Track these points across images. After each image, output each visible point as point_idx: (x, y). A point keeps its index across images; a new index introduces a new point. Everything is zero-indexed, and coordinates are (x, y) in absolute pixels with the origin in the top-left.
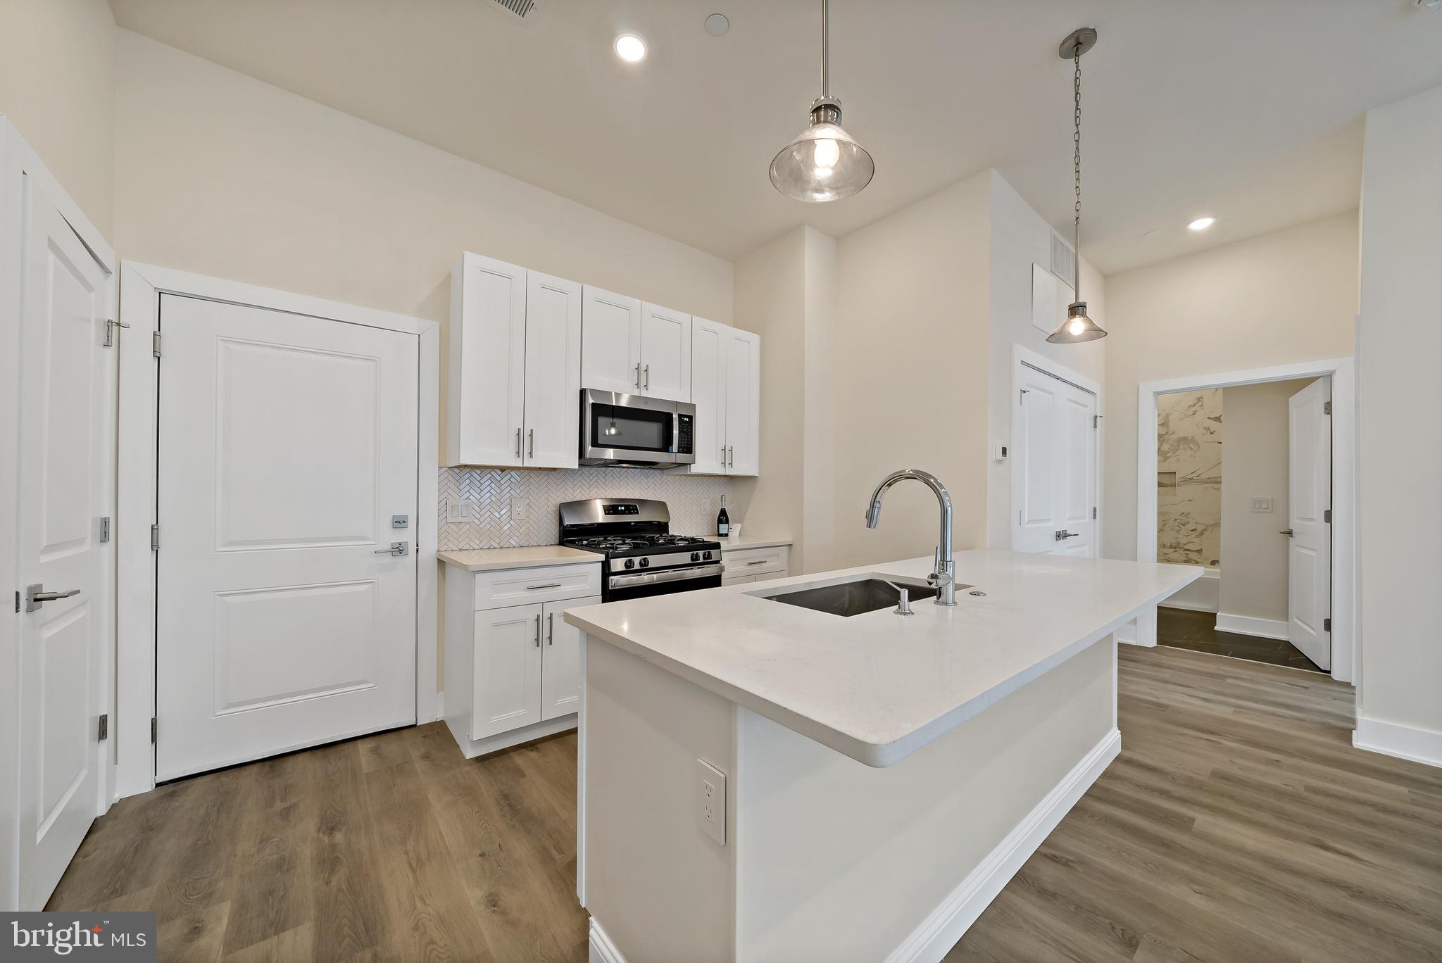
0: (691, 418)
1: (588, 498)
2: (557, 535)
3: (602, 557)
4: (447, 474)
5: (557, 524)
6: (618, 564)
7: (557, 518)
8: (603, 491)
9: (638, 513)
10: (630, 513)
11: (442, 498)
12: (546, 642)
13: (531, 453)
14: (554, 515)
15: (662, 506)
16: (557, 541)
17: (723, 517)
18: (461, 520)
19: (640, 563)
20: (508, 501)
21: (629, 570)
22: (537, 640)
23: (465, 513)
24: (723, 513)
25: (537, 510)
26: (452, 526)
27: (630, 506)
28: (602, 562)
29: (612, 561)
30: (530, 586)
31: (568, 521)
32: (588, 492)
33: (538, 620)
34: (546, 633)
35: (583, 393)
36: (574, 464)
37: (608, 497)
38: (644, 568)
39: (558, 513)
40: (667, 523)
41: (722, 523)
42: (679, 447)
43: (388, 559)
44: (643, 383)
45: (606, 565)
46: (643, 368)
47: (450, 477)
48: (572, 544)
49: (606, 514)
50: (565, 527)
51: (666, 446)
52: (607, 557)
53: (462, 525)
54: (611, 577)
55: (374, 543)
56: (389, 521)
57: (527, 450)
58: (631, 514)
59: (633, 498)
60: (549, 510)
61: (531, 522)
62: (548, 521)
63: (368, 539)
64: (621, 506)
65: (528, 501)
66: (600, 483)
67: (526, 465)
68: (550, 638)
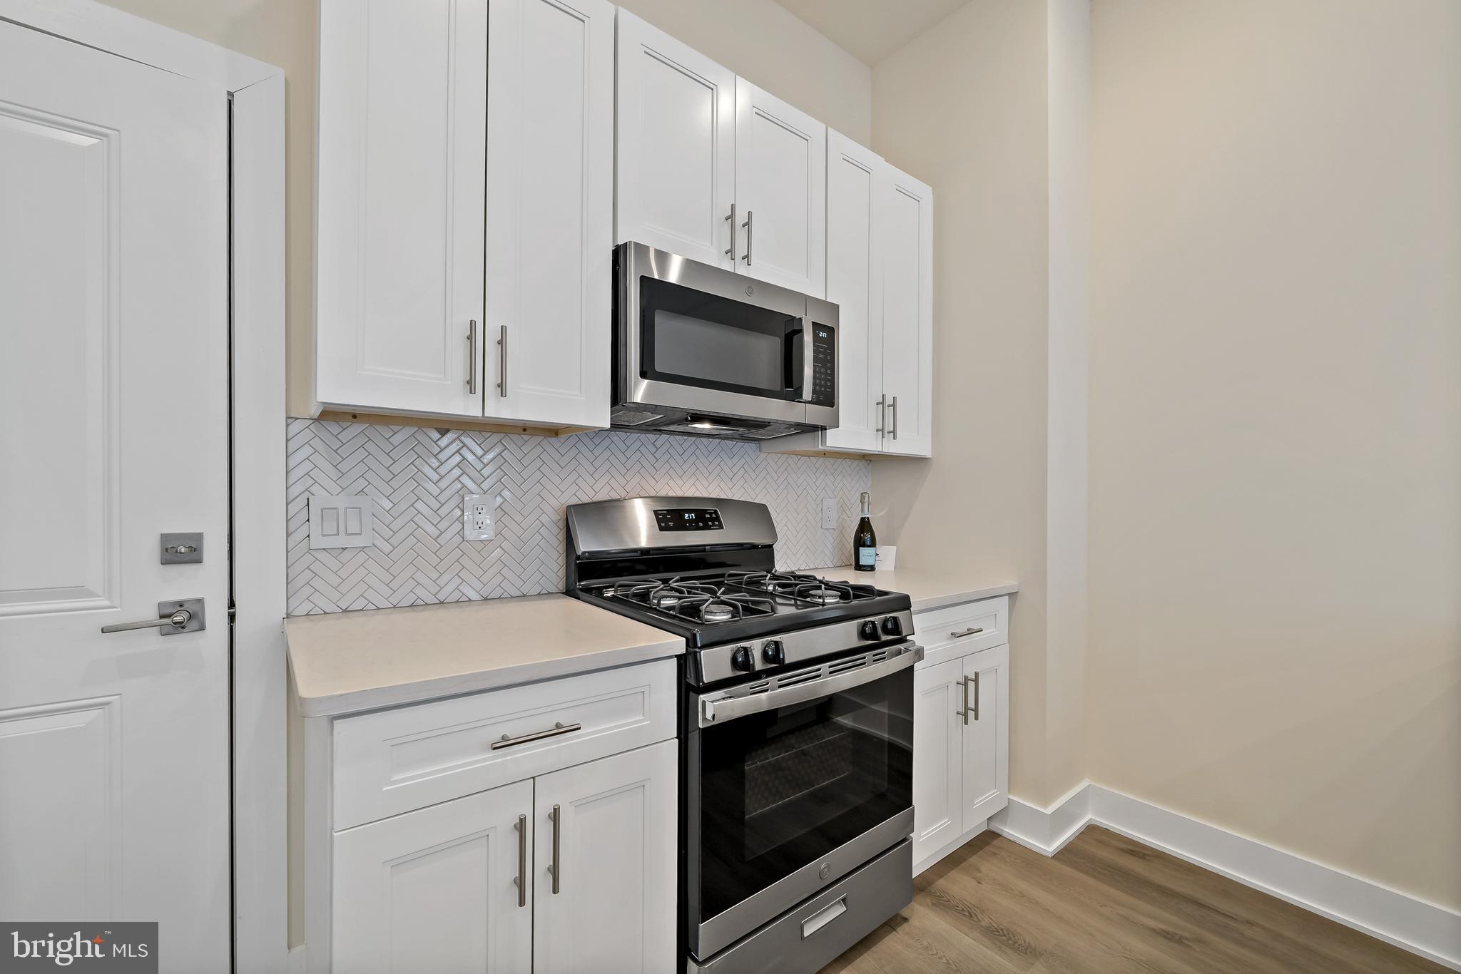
0: (831, 331)
1: (623, 494)
2: (562, 573)
3: (677, 644)
4: (307, 435)
5: (562, 548)
6: (715, 663)
7: (562, 536)
8: (652, 482)
9: (721, 527)
10: (706, 527)
11: (295, 490)
12: (543, 882)
13: (501, 386)
14: (556, 530)
15: (760, 512)
16: (562, 586)
17: (865, 534)
18: (341, 541)
19: (765, 654)
20: (456, 500)
21: (744, 673)
22: (520, 882)
23: (353, 526)
24: (865, 525)
25: (519, 518)
26: (323, 556)
27: (705, 511)
28: (679, 657)
29: (704, 654)
30: (496, 736)
31: (586, 545)
32: (623, 482)
33: (521, 826)
34: (543, 858)
35: (619, 254)
36: (602, 419)
37: (662, 494)
38: (777, 664)
39: (562, 524)
40: (771, 546)
41: (864, 545)
42: (814, 391)
43: (152, 642)
44: (741, 251)
45: (687, 664)
46: (741, 218)
47: (317, 443)
48: (593, 595)
49: (661, 529)
50: (578, 558)
51: (789, 386)
52: (691, 642)
53: (346, 556)
54: (702, 697)
55: (107, 603)
56: (152, 548)
57: (492, 378)
58: (708, 528)
59: (706, 495)
60: (544, 519)
61: (506, 545)
62: (543, 543)
63: (90, 594)
64: (690, 511)
65: (499, 500)
66: (646, 464)
67: (491, 412)
68: (555, 870)
